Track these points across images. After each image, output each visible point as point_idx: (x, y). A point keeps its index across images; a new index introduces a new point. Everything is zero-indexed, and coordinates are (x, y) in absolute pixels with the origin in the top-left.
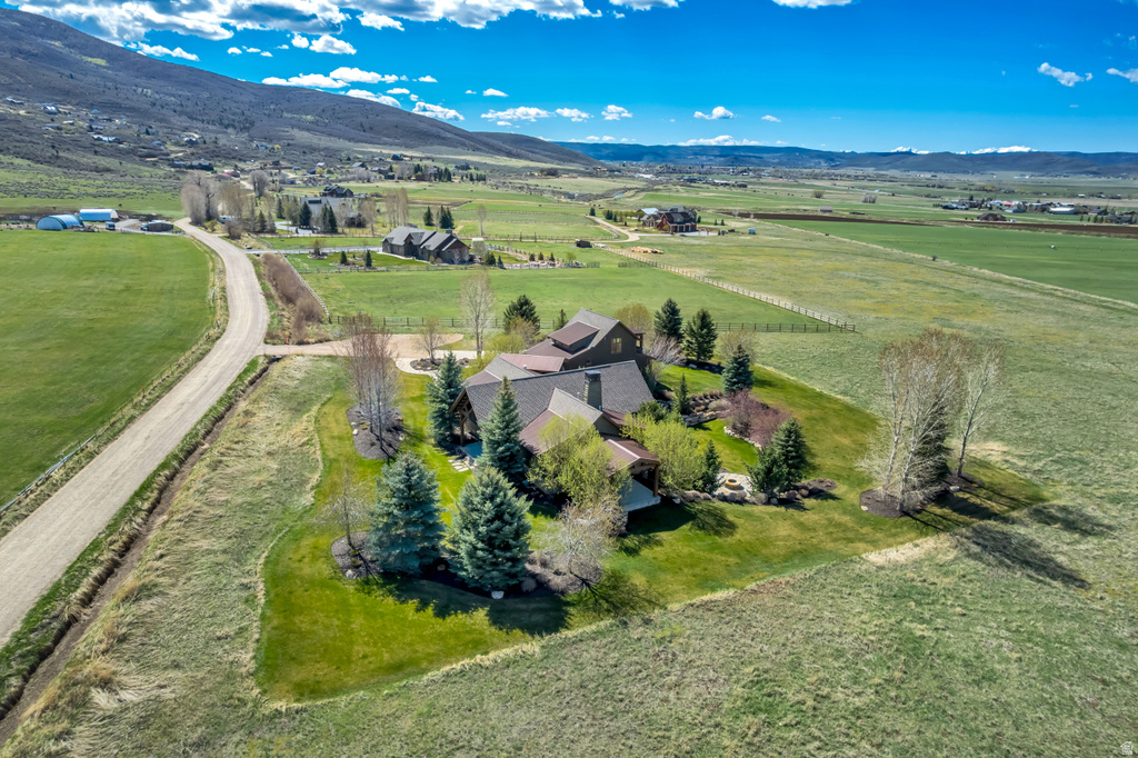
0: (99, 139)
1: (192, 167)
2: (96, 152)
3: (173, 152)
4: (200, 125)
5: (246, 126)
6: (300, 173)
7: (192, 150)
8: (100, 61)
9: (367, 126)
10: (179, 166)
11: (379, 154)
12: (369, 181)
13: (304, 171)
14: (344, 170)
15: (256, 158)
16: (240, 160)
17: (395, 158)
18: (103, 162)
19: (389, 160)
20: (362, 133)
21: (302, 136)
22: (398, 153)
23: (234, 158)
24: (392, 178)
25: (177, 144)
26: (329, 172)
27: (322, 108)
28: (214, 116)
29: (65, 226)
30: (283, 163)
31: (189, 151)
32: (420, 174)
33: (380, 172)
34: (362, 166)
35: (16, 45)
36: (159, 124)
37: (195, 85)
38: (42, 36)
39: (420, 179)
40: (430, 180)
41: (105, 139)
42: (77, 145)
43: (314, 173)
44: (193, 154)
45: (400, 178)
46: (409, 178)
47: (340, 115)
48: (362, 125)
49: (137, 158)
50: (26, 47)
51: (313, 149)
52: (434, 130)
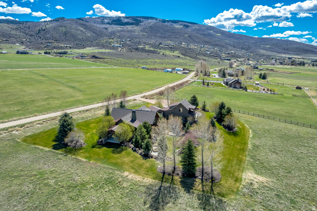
0: (207, 53)
1: (225, 59)
2: (205, 56)
3: (223, 56)
4: (235, 49)
5: (248, 49)
6: (254, 62)
7: (228, 55)
8: (219, 35)
9: (286, 48)
10: (222, 59)
11: (284, 57)
12: (274, 65)
13: (256, 61)
14: (268, 62)
15: (243, 58)
16: (239, 58)
17: (289, 58)
18: (205, 58)
19: (287, 59)
20: (284, 51)
21: (262, 52)
22: (290, 57)
23: (238, 57)
24: (282, 64)
25: (225, 54)
26: (263, 62)
27: (273, 43)
28: (241, 47)
29: (168, 71)
30: (251, 59)
31: (227, 55)
32: (293, 63)
33: (280, 62)
34: (275, 60)
35: (203, 33)
36: (225, 49)
37: (240, 39)
38: (209, 30)
39: (292, 65)
40: (296, 65)
41: (208, 53)
42: (202, 54)
43: (258, 62)
44: (227, 56)
45: (285, 64)
46: (289, 65)
47: (278, 46)
48: (284, 48)
49: (213, 57)
50: (205, 33)
51: (263, 55)
52: (311, 49)
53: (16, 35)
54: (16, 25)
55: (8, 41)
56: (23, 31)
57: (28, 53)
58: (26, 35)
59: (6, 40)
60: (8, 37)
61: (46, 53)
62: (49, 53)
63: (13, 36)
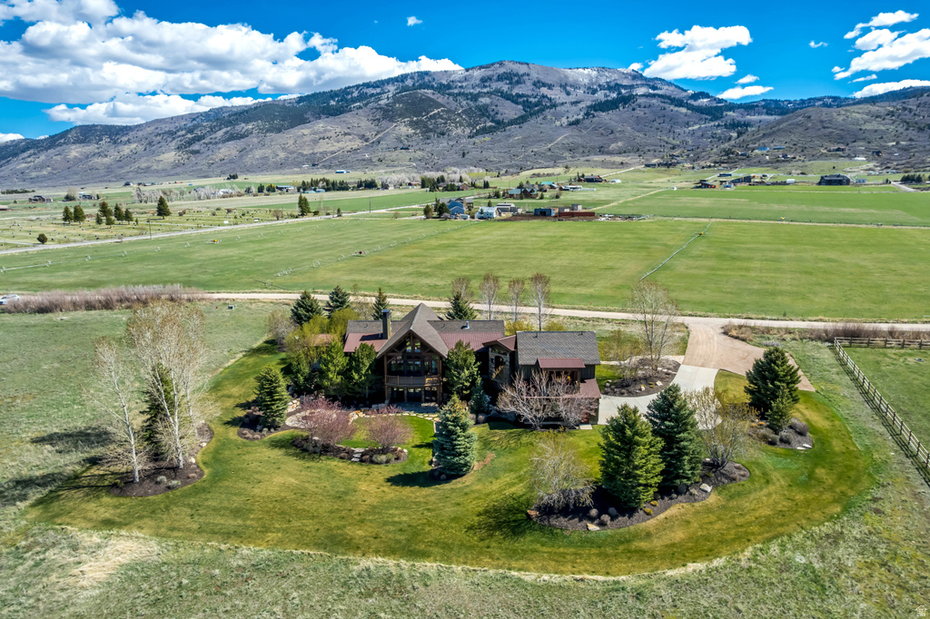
53: (876, 131)
54: (894, 104)
55: (843, 150)
56: (908, 117)
57: (848, 182)
58: (907, 129)
59: (838, 150)
60: (849, 141)
61: (905, 180)
62: (919, 180)
63: (864, 135)
